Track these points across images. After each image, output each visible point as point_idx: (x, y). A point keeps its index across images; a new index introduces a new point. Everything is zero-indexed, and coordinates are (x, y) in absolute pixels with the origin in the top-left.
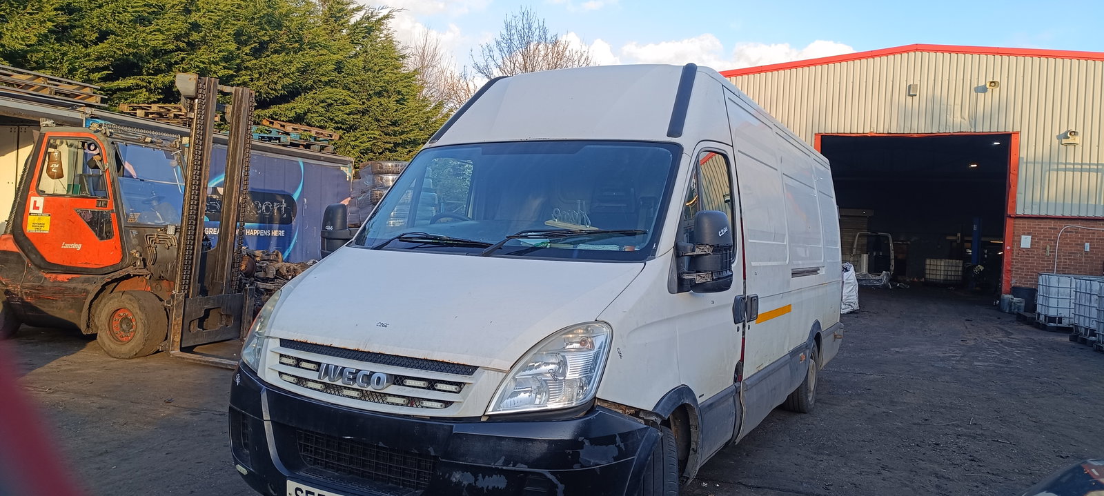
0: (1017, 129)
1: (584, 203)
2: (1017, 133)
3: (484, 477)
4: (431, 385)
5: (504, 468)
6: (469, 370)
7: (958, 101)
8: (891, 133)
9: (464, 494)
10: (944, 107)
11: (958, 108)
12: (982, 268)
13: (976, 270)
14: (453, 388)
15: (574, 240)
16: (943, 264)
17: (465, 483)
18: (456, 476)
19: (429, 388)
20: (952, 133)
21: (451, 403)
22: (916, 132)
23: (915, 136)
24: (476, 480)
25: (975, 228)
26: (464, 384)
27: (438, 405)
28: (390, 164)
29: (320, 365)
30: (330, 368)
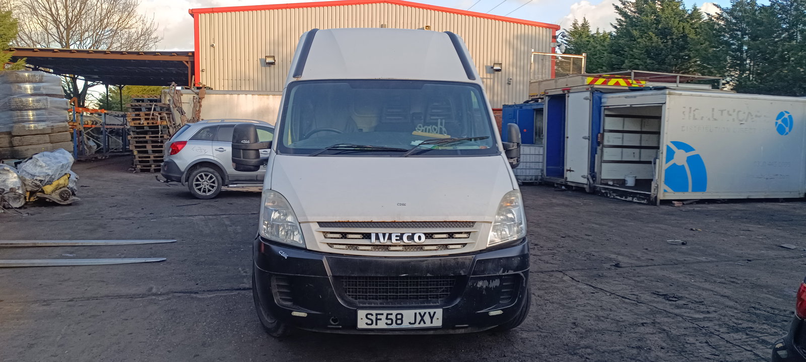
1: (444, 121)
3: (492, 282)
4: (451, 235)
5: (503, 274)
6: (470, 224)
9: (484, 293)
14: (465, 236)
15: (452, 144)
17: (484, 286)
18: (480, 284)
19: (449, 238)
21: (466, 244)
24: (489, 283)
26: (471, 232)
27: (459, 246)
28: (26, 74)
29: (370, 234)
30: (379, 235)
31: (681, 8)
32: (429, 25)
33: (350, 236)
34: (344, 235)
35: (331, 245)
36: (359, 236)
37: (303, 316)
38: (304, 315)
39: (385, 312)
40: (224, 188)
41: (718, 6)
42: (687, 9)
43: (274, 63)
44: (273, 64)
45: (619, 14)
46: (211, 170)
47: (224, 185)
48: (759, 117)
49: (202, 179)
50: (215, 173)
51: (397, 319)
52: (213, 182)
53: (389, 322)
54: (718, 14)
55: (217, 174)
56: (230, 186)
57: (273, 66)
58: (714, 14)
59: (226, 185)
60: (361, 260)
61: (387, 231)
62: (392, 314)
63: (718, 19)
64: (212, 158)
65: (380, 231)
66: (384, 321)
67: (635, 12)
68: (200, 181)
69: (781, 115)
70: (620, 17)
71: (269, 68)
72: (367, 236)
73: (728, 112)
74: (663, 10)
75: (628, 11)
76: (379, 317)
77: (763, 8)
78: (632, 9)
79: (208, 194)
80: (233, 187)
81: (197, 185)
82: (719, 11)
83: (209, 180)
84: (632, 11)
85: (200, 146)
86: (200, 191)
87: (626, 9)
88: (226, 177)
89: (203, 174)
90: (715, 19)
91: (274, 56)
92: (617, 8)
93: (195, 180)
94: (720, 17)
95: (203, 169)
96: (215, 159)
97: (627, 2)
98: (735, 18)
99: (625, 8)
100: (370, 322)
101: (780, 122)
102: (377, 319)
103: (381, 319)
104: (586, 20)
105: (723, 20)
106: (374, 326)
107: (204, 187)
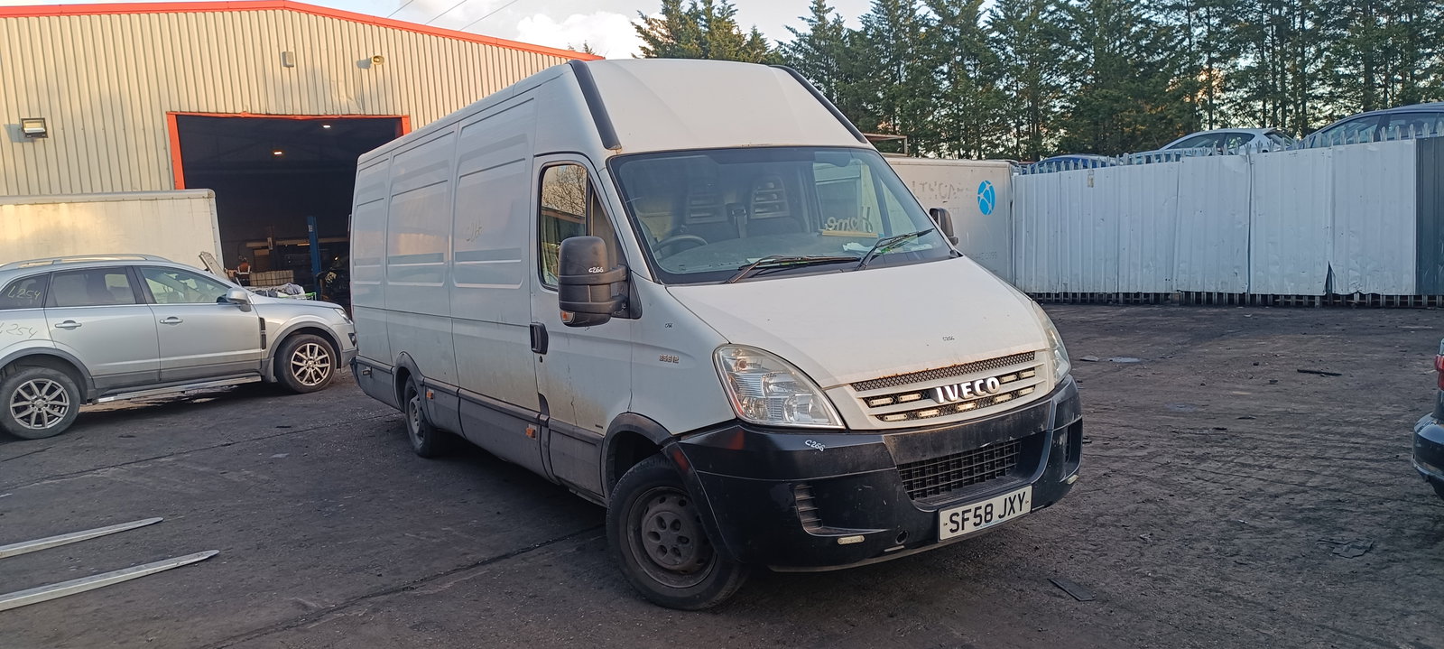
0: (406, 113)
2: (406, 117)
4: (1018, 376)
7: (341, 77)
8: (270, 114)
10: (327, 83)
11: (342, 85)
12: (334, 275)
13: (328, 279)
14: (1031, 373)
16: (274, 277)
19: (1017, 380)
20: (340, 116)
21: (1035, 386)
22: (300, 113)
23: (300, 118)
25: (310, 229)
26: (1034, 367)
27: (1030, 390)
29: (934, 390)
30: (947, 390)
31: (735, 31)
32: (378, 54)
33: (905, 398)
34: (895, 398)
35: (881, 417)
36: (916, 396)
37: (859, 541)
38: (858, 539)
39: (972, 506)
40: (84, 409)
41: (794, 31)
42: (743, 33)
43: (45, 133)
44: (43, 135)
45: (644, 39)
46: (51, 372)
47: (84, 401)
48: (962, 190)
49: (31, 393)
50: (62, 378)
51: (986, 514)
52: (59, 398)
53: (978, 520)
54: (795, 43)
55: (67, 380)
56: (101, 400)
57: (41, 139)
58: (788, 42)
59: (90, 401)
60: (932, 433)
61: (954, 380)
62: (980, 508)
63: (794, 49)
64: (50, 345)
65: (946, 382)
66: (973, 520)
67: (668, 37)
68: (26, 400)
69: (983, 186)
70: (646, 44)
71: (31, 144)
72: (927, 394)
73: (930, 185)
74: (711, 33)
75: (657, 34)
76: (966, 516)
77: (852, 33)
78: (664, 31)
79: (49, 426)
80: (106, 403)
81: (18, 410)
82: (796, 39)
83: (49, 393)
84: (663, 35)
85: (15, 321)
86: (29, 422)
87: (654, 32)
88: (89, 383)
89: (31, 382)
90: (790, 51)
91: (44, 119)
92: (639, 28)
93: (12, 399)
94: (797, 48)
95: (32, 372)
96: (59, 346)
97: (653, 19)
98: (818, 48)
99: (652, 29)
100: (954, 526)
101: (982, 196)
102: (964, 520)
103: (968, 519)
104: (589, 48)
105: (801, 51)
106: (960, 533)
107: (37, 411)
